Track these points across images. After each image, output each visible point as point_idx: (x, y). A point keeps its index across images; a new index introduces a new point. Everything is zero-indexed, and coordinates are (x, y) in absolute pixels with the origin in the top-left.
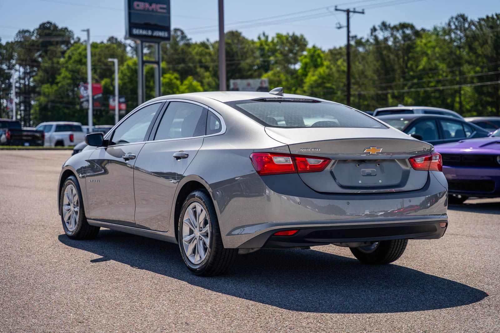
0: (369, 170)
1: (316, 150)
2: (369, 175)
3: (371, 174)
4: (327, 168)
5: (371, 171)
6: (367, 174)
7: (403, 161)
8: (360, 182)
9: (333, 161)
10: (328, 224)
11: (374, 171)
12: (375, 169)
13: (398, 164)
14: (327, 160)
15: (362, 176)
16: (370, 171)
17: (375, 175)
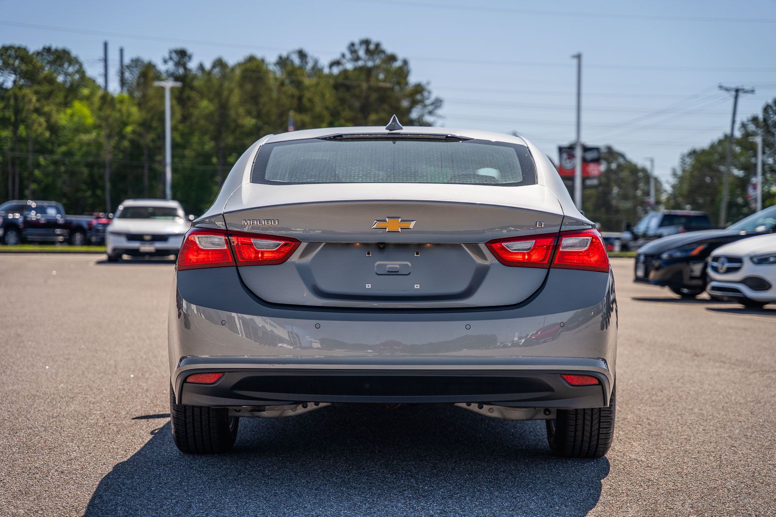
0: (393, 265)
1: (270, 223)
2: (393, 273)
3: (398, 272)
4: (291, 257)
5: (399, 265)
6: (388, 272)
7: (474, 246)
8: (369, 286)
9: (303, 245)
10: (272, 365)
11: (407, 265)
12: (409, 262)
13: (469, 254)
14: (292, 243)
15: (375, 275)
16: (398, 267)
17: (407, 273)
